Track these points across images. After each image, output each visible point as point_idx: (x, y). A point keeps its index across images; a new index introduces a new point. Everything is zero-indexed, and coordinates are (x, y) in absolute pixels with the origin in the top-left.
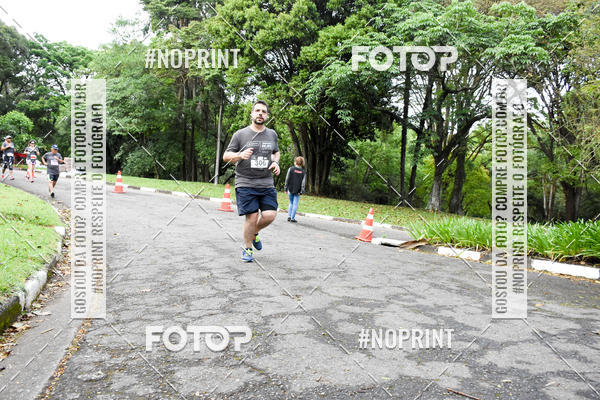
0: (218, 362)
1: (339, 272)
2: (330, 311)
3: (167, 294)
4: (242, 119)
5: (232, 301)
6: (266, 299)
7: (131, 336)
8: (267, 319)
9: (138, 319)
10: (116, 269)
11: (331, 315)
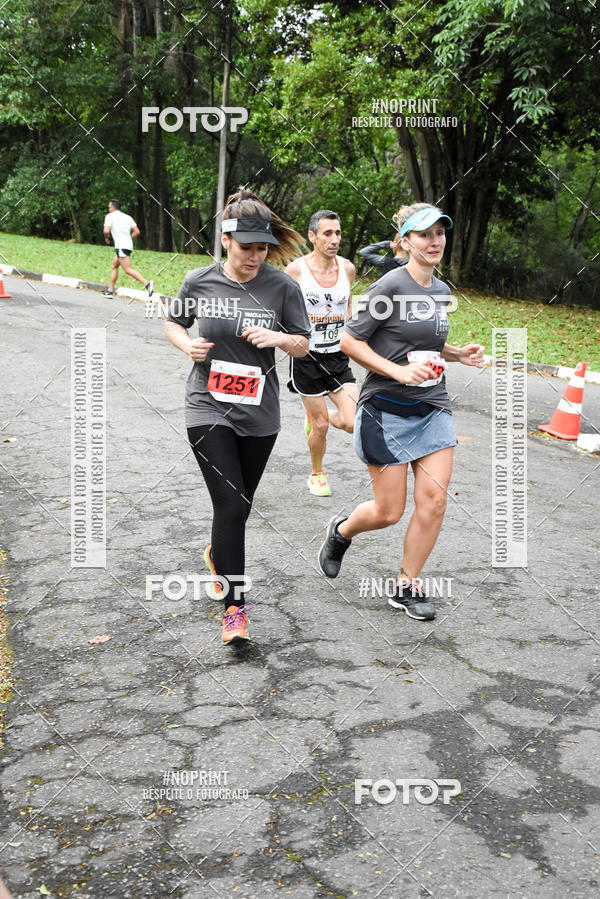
0: (259, 866)
1: (494, 586)
2: (471, 720)
3: (142, 654)
4: (279, 104)
5: (276, 678)
6: (342, 675)
7: (90, 785)
8: (345, 737)
9: (95, 733)
10: (27, 563)
11: (472, 732)
